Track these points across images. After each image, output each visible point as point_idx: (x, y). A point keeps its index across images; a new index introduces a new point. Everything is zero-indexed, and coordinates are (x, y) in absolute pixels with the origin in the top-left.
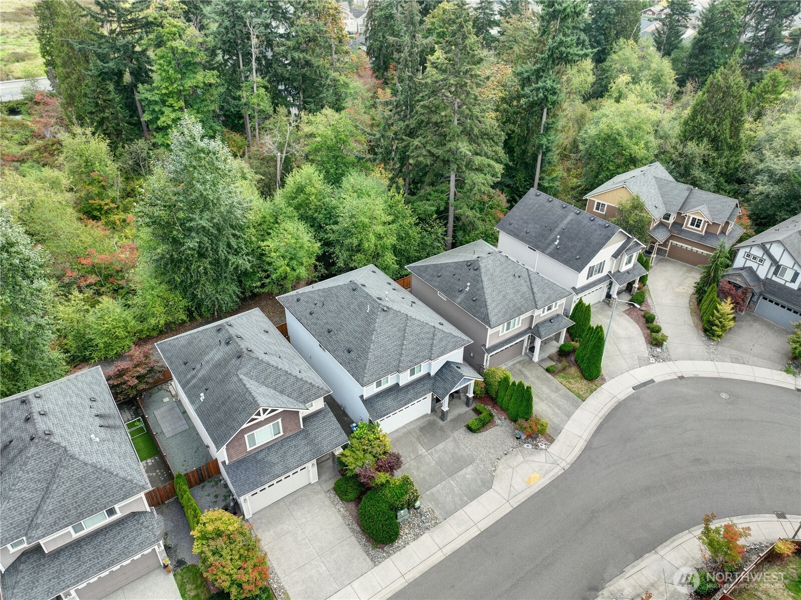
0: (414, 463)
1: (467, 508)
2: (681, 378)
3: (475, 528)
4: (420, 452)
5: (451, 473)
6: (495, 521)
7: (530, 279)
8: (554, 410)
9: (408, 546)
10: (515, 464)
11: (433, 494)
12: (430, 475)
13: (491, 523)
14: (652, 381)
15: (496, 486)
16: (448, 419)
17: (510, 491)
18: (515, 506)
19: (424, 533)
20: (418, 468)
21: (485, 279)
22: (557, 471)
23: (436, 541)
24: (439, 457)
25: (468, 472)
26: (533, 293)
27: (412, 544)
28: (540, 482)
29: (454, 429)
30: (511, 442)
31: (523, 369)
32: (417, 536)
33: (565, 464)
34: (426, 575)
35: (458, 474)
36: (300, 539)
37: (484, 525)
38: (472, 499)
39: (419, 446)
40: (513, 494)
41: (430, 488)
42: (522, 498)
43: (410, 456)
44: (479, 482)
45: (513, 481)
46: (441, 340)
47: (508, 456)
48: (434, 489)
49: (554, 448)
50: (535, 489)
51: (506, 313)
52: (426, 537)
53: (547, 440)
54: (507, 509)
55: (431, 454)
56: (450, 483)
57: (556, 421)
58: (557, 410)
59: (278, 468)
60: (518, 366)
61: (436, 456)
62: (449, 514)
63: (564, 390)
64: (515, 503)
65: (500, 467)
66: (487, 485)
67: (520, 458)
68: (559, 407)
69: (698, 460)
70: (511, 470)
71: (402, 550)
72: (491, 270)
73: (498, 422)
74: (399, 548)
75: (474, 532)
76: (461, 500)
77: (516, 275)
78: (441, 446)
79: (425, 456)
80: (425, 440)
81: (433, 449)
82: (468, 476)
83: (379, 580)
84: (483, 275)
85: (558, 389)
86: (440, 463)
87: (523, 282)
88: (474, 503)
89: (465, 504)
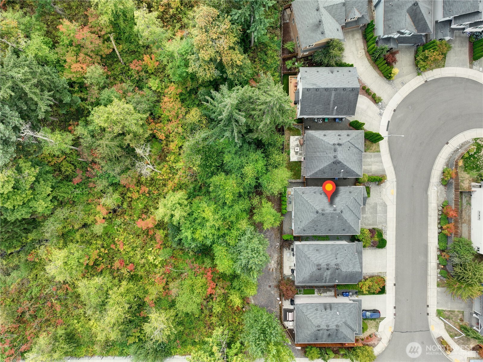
0: (367, 221)
1: (388, 216)
2: (395, 111)
4: (364, 216)
5: (376, 213)
10: (385, 193)
12: (373, 219)
14: (389, 121)
15: (387, 204)
17: (391, 201)
20: (369, 221)
21: (345, 163)
22: (395, 183)
24: (369, 213)
25: (379, 208)
26: (358, 148)
28: (394, 191)
33: (395, 180)
35: (377, 211)
38: (386, 213)
42: (395, 200)
43: (364, 220)
44: (383, 207)
45: (389, 198)
46: (358, 198)
47: (381, 193)
48: (377, 221)
49: (388, 178)
50: (395, 194)
54: (395, 206)
55: (367, 214)
56: (379, 215)
57: (381, 168)
58: (378, 164)
62: (386, 222)
63: (373, 154)
64: (395, 203)
65: (383, 198)
66: (385, 206)
67: (384, 190)
68: (377, 162)
69: (421, 143)
70: (386, 196)
73: (370, 186)
75: (395, 220)
78: (366, 209)
79: (366, 216)
81: (366, 212)
84: (344, 163)
85: (371, 156)
86: (371, 213)
87: (352, 148)
88: (388, 213)
89: (386, 216)
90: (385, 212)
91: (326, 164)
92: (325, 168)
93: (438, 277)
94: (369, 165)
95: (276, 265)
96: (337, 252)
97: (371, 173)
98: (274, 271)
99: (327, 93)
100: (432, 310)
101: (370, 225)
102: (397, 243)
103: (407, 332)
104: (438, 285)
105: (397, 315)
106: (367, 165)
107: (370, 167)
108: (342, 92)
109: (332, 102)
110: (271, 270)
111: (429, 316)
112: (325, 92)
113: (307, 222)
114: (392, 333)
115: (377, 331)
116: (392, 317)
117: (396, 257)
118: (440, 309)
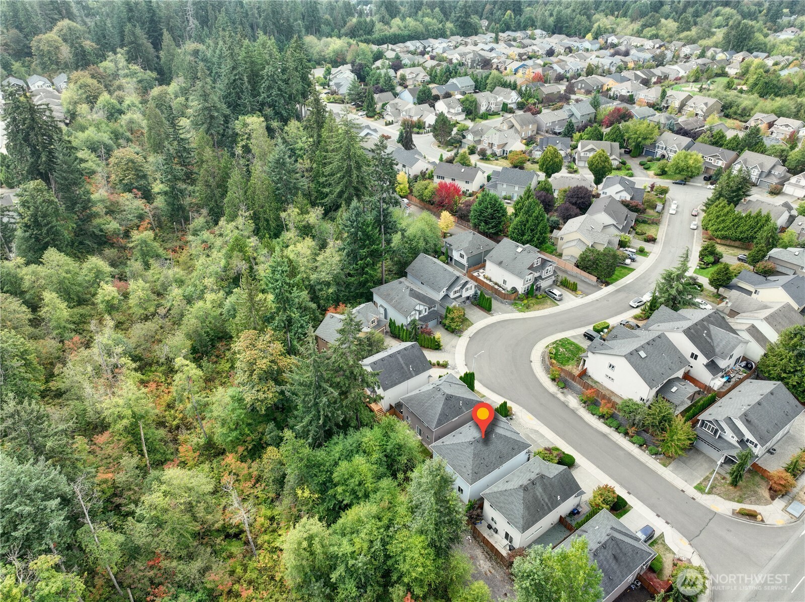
15: (536, 429)
21: (458, 395)
22: (524, 410)
28: (530, 416)
33: (521, 408)
42: (539, 422)
50: (534, 418)
62: (552, 442)
64: (542, 425)
66: (537, 432)
84: (456, 395)
90: (543, 436)
91: (441, 405)
92: (443, 409)
93: (656, 459)
95: (489, 564)
98: (493, 571)
99: (393, 359)
100: (691, 491)
103: (701, 531)
104: (665, 466)
105: (669, 521)
108: (406, 352)
109: (404, 365)
110: (489, 573)
111: (697, 500)
112: (391, 359)
113: (471, 460)
114: (690, 544)
115: (674, 554)
116: (668, 527)
117: (598, 467)
118: (695, 484)
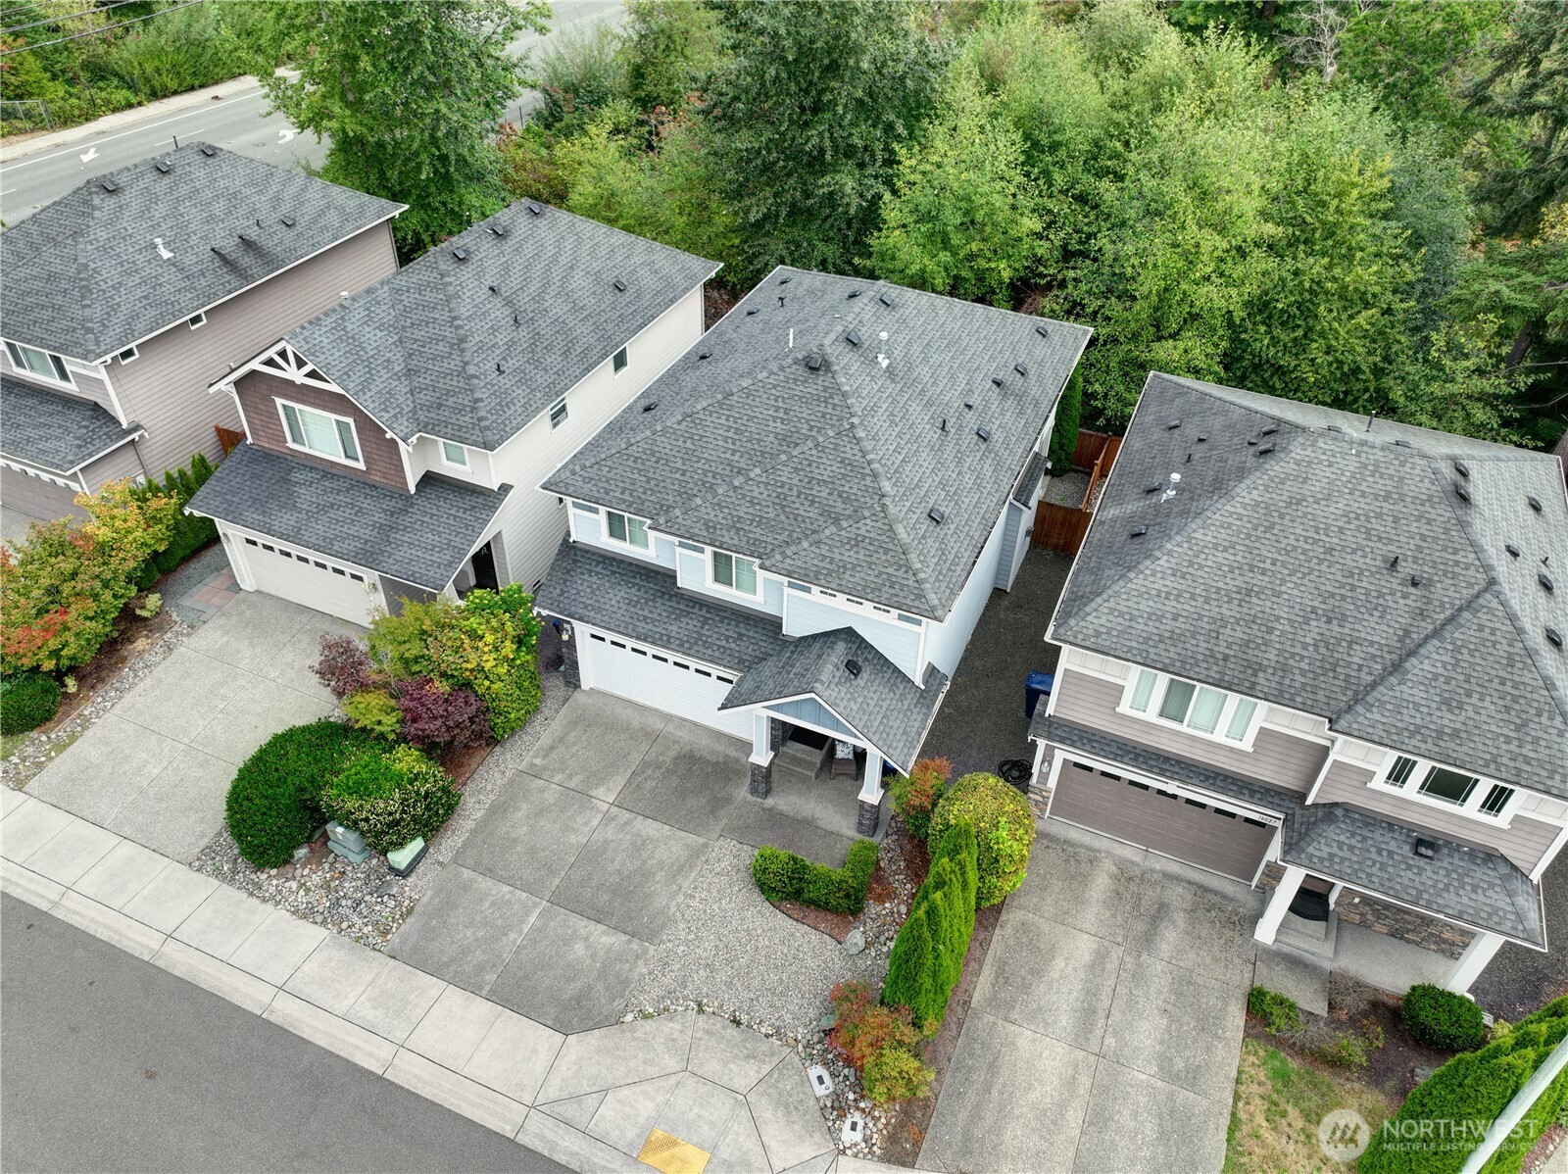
0: (553, 794)
1: (455, 997)
3: (386, 1051)
4: (600, 792)
5: (567, 900)
6: (440, 1097)
7: (1451, 620)
8: (1062, 1106)
9: (269, 907)
10: (712, 1067)
11: (466, 887)
12: (533, 851)
13: (425, 1092)
15: (583, 1046)
16: (770, 802)
17: (577, 1098)
18: (524, 1139)
19: (324, 923)
20: (541, 812)
23: (307, 967)
24: (607, 842)
25: (592, 943)
26: (1397, 667)
27: (282, 914)
29: (741, 832)
30: (802, 1015)
31: (1180, 918)
32: (306, 914)
34: (188, 992)
35: (574, 918)
36: (222, 691)
37: (411, 1074)
38: (497, 996)
39: (618, 782)
40: (570, 1111)
41: (489, 872)
42: (567, 1147)
43: (570, 777)
44: (574, 987)
45: (626, 1092)
47: (732, 1032)
48: (485, 883)
51: (1176, 638)
52: (312, 934)
53: (892, 1139)
55: (607, 819)
56: (528, 913)
58: (1074, 1117)
59: (286, 519)
60: (1177, 895)
61: (610, 833)
64: (538, 1134)
65: (668, 1027)
67: (749, 1075)
68: (1098, 1118)
70: (672, 1063)
71: (253, 901)
72: (1315, 487)
73: (856, 938)
74: (254, 890)
75: (370, 1055)
76: (480, 969)
77: (1406, 569)
78: (651, 828)
79: (594, 808)
80: (650, 784)
81: (627, 815)
82: (579, 949)
83: (146, 892)
85: (1191, 1078)
86: (591, 855)
87: (1403, 605)
88: (483, 1008)
89: (470, 984)
94: (1087, 1015)
96: (523, 332)
97: (993, 1002)
101: (497, 810)
102: (151, 978)
106: (1091, 992)
107: (1065, 1021)
